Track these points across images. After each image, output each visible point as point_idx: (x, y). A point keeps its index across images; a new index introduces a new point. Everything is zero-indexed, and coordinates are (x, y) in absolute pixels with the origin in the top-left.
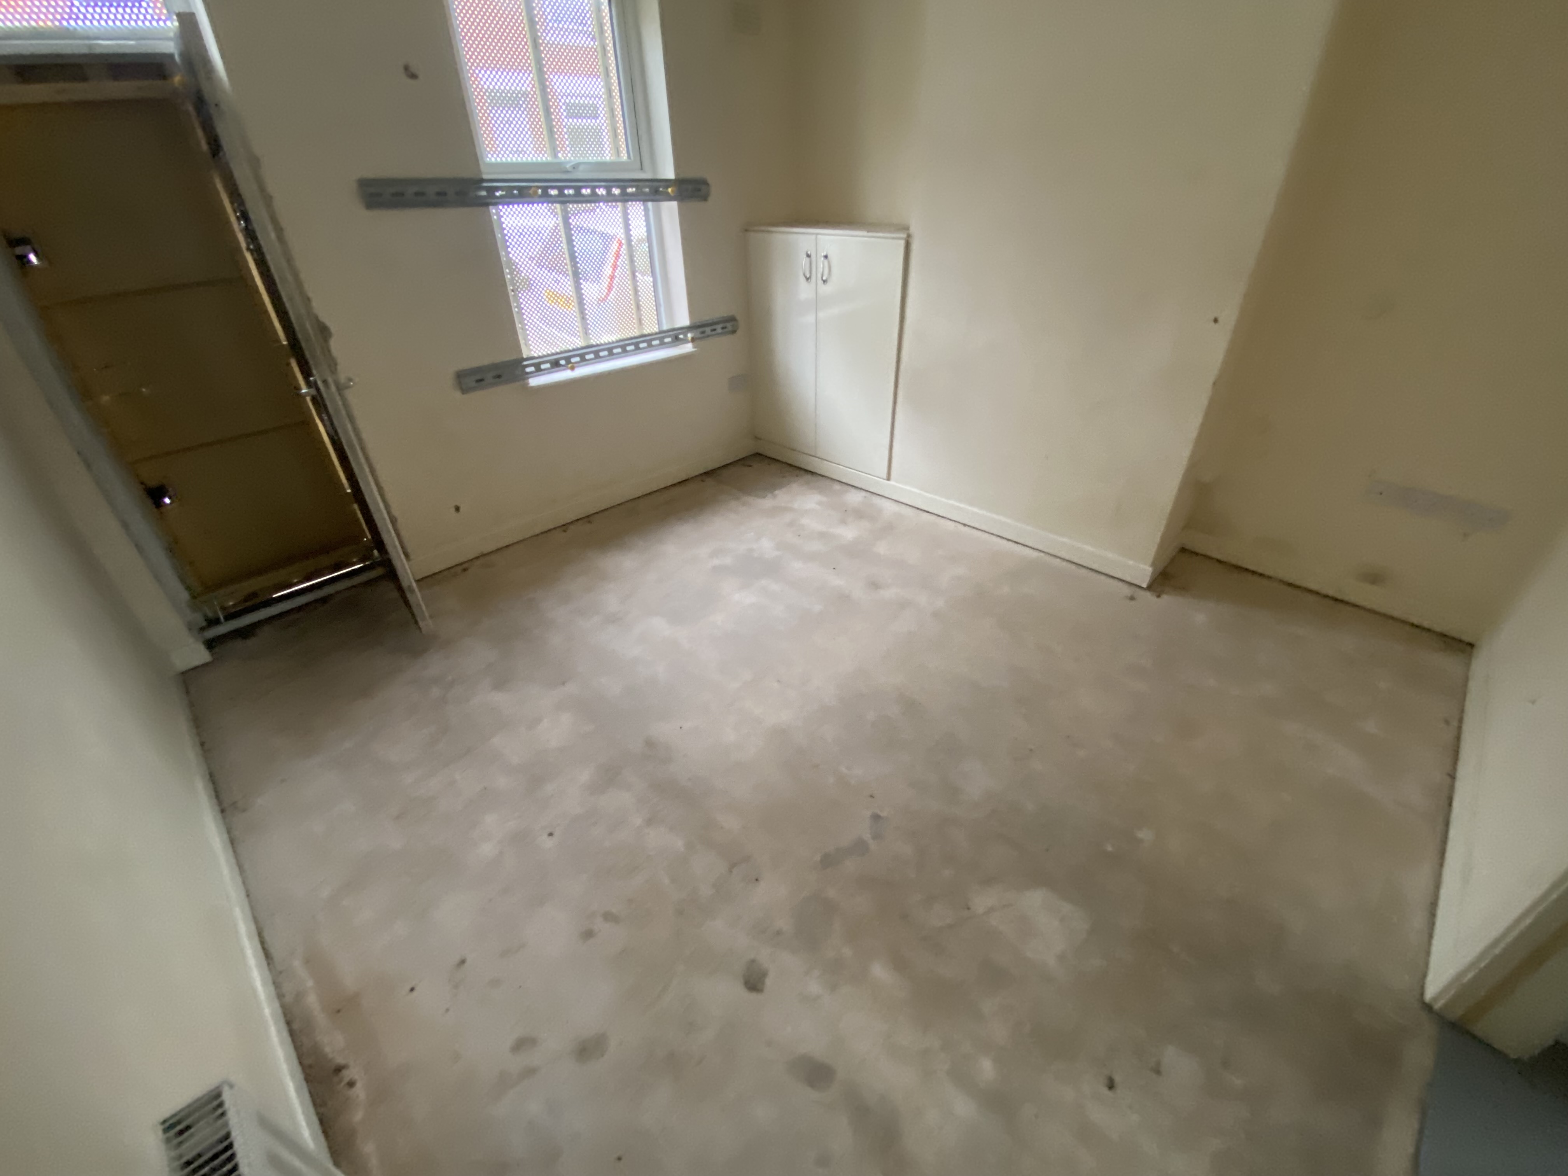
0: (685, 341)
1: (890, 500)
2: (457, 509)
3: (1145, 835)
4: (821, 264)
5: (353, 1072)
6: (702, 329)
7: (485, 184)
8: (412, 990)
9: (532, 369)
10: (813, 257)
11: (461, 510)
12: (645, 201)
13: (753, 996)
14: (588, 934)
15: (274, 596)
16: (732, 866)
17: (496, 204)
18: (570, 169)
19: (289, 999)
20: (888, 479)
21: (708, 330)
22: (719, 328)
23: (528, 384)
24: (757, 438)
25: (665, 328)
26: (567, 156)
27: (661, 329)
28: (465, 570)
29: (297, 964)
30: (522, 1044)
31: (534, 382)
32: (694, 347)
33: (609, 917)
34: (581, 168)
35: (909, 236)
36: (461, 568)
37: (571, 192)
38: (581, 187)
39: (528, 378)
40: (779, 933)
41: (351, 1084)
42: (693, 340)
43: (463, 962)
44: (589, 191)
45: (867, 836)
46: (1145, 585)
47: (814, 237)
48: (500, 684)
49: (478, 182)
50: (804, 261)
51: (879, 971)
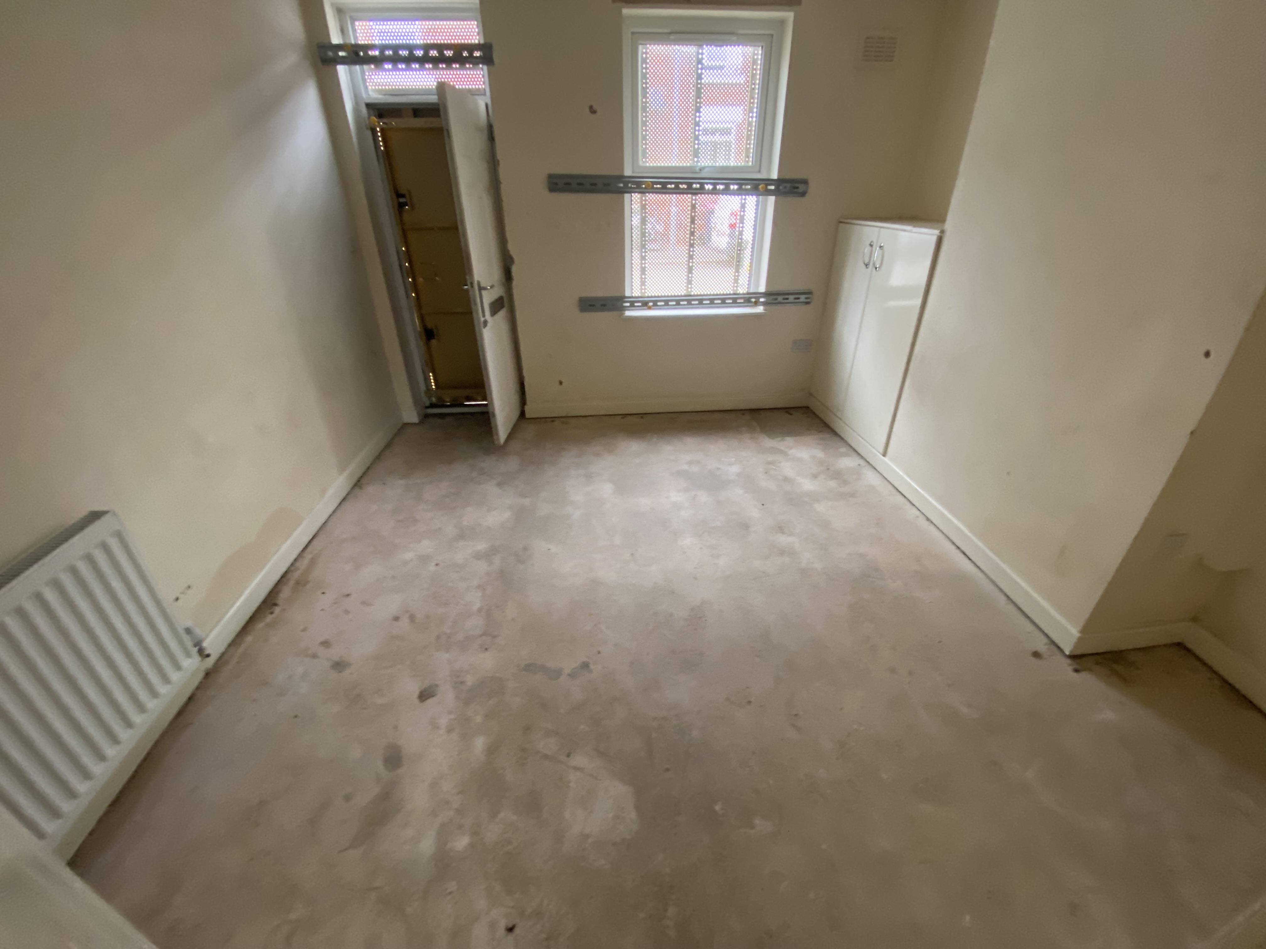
0: (756, 303)
1: (878, 475)
2: (561, 383)
3: (762, 826)
4: (877, 254)
5: (277, 610)
6: (775, 297)
7: (624, 180)
8: (323, 593)
9: (628, 304)
10: (874, 247)
11: (564, 384)
12: (758, 195)
13: (417, 701)
14: (396, 619)
15: (465, 403)
16: (484, 634)
17: (630, 192)
18: (698, 171)
19: (292, 568)
20: (884, 455)
21: (780, 299)
22: (791, 298)
23: (625, 314)
24: (811, 395)
25: (751, 291)
26: (705, 161)
27: (749, 292)
28: (553, 421)
29: (310, 556)
30: (326, 644)
31: (628, 313)
32: (765, 310)
33: (412, 618)
34: (706, 170)
35: (942, 232)
36: (551, 419)
37: (685, 186)
38: (693, 183)
39: (625, 310)
40: (463, 683)
41: (272, 613)
42: (764, 304)
43: (348, 595)
44: (698, 186)
45: (567, 671)
46: (1067, 653)
47: (877, 229)
48: (499, 485)
49: (621, 178)
50: (867, 249)
51: (480, 743)
